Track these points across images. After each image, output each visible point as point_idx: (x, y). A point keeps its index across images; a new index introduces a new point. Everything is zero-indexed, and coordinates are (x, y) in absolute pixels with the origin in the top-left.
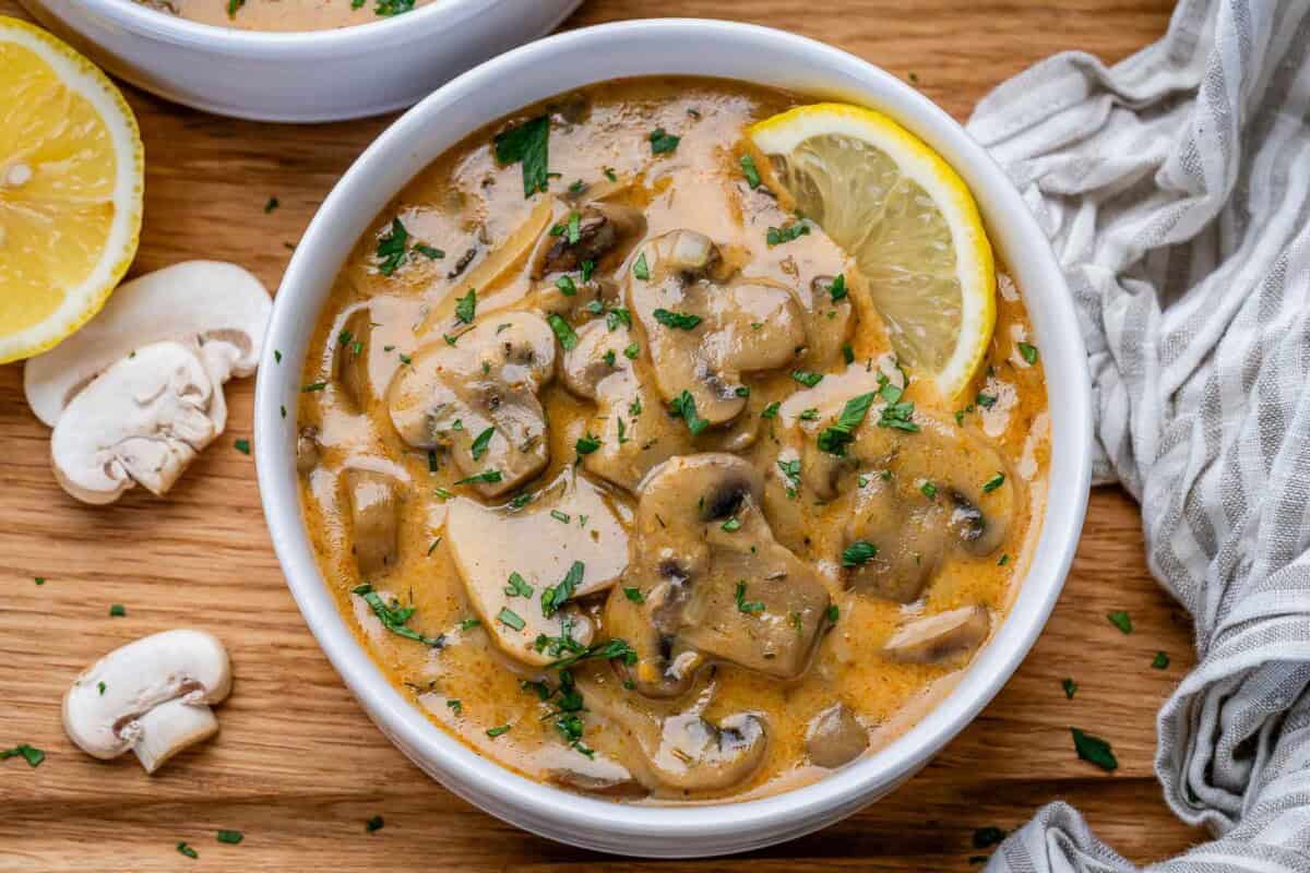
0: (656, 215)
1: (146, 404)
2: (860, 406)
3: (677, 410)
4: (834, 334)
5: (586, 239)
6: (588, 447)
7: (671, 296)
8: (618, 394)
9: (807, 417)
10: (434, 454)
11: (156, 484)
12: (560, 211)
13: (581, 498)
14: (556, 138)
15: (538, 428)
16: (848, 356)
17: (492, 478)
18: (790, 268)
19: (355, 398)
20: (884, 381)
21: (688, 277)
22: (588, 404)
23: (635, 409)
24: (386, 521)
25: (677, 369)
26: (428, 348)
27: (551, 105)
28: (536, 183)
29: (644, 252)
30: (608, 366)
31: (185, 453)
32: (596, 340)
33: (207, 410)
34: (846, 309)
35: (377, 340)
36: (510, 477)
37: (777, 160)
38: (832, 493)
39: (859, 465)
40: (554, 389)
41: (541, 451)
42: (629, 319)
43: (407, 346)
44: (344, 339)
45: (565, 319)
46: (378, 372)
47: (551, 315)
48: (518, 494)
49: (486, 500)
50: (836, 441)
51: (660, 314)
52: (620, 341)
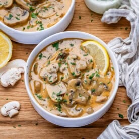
0: (71, 53)
1: (11, 75)
2: (93, 74)
3: (73, 74)
4: (91, 66)
5: (63, 55)
6: (62, 78)
7: (72, 61)
8: (66, 72)
9: (87, 75)
10: (45, 79)
11: (12, 84)
12: (60, 52)
13: (61, 84)
14: (59, 45)
15: (57, 76)
16: (92, 69)
17: (51, 81)
18: (86, 59)
19: (36, 73)
20: (96, 71)
21: (74, 59)
22: (62, 73)
23: (68, 74)
24: (39, 86)
25: (73, 69)
26: (44, 67)
27: (59, 41)
28: (57, 49)
29: (69, 57)
30: (65, 69)
31: (16, 81)
32: (63, 66)
33: (19, 76)
34: (92, 63)
35: (39, 66)
36: (53, 81)
37: (85, 47)
38: (90, 84)
39: (93, 80)
40: (59, 72)
41: (57, 78)
42: (67, 64)
43: (42, 67)
44: (35, 66)
45: (60, 64)
46: (39, 70)
47: (58, 63)
48: (54, 83)
49: (50, 84)
50: (91, 78)
51: (71, 63)
52: (66, 66)
